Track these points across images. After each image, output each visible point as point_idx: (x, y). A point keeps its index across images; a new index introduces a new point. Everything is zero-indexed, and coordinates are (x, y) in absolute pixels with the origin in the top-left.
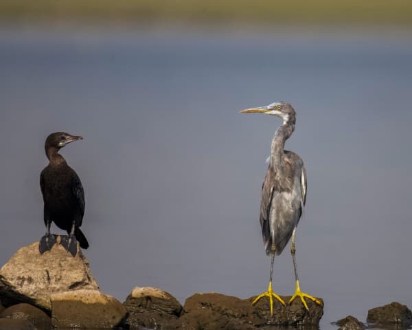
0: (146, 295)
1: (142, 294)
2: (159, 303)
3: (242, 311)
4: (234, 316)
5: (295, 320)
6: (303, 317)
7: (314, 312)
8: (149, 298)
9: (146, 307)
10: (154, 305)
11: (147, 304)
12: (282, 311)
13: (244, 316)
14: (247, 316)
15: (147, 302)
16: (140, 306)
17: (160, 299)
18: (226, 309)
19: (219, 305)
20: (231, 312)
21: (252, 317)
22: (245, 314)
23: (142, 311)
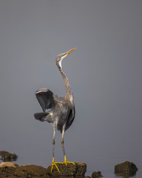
0: (5, 166)
1: (3, 165)
2: (11, 170)
3: (41, 173)
4: (37, 176)
5: (72, 174)
6: (76, 173)
7: (81, 170)
8: (6, 167)
9: (5, 172)
10: (9, 170)
11: (6, 170)
12: (66, 171)
13: (42, 175)
14: (43, 175)
15: (6, 169)
16: (2, 171)
17: (11, 167)
18: (34, 173)
19: (30, 171)
20: (36, 174)
21: (46, 176)
22: (42, 174)
23: (4, 173)
